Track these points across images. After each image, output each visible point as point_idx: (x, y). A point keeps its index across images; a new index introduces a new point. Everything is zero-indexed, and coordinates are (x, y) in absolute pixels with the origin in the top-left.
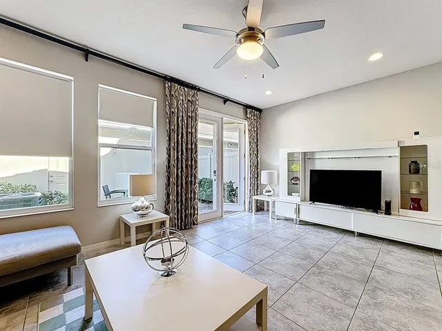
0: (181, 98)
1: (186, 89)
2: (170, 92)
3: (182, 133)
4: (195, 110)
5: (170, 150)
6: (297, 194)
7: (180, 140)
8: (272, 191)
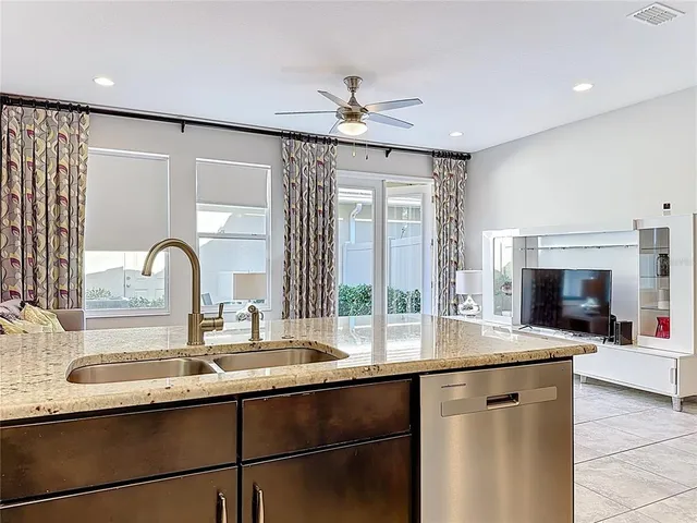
0: (306, 160)
1: (314, 145)
2: (289, 155)
3: (309, 214)
4: (330, 177)
5: (289, 239)
6: (508, 313)
7: (305, 225)
8: (475, 309)
